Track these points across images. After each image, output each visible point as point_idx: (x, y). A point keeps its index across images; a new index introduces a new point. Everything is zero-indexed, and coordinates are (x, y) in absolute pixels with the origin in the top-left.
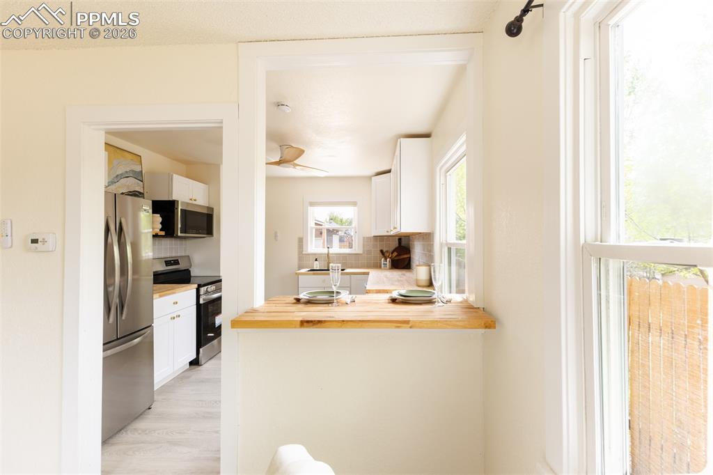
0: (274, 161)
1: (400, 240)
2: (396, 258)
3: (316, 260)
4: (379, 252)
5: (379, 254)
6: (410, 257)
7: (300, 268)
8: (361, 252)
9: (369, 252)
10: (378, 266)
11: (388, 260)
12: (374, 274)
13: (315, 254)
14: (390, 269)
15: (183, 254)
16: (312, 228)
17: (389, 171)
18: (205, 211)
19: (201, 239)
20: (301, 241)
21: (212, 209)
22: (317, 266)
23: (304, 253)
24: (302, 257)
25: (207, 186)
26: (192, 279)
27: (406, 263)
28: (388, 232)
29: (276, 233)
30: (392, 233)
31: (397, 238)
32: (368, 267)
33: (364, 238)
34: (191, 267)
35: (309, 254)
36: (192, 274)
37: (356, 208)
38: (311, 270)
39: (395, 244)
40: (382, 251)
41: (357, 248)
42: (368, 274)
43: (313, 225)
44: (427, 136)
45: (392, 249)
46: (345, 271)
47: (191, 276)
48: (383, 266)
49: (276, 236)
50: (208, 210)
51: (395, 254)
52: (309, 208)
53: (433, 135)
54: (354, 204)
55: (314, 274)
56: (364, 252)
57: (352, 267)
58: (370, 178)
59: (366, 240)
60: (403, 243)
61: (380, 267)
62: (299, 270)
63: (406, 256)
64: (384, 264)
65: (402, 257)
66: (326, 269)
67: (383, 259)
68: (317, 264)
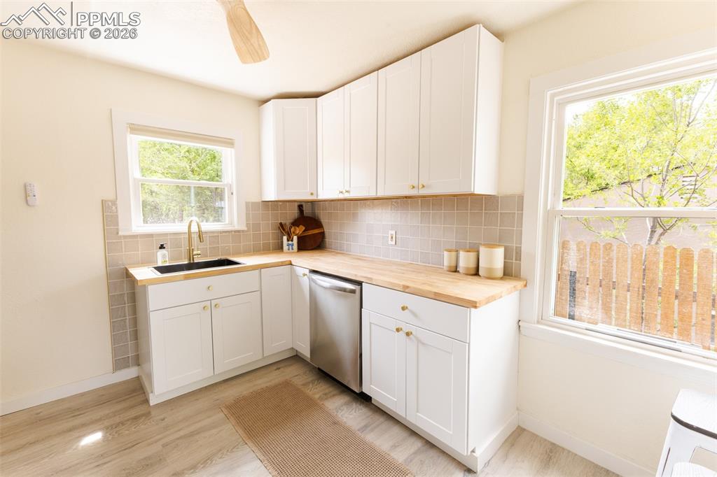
1: (300, 207)
2: (303, 234)
3: (162, 247)
4: (272, 225)
5: (277, 230)
6: (323, 232)
8: (243, 228)
9: (257, 227)
10: (270, 249)
11: (292, 238)
13: (149, 235)
14: (298, 251)
20: (110, 207)
22: (164, 259)
23: (121, 234)
24: (116, 240)
27: (320, 241)
28: (311, 194)
31: (296, 204)
32: (257, 251)
33: (247, 204)
35: (134, 237)
39: (294, 213)
40: (279, 224)
41: (235, 221)
42: (288, 263)
48: (286, 247)
49: (28, 195)
51: (301, 228)
52: (129, 136)
54: (229, 142)
55: (186, 278)
56: (248, 228)
59: (251, 206)
60: (307, 211)
61: (281, 249)
63: (316, 231)
64: (288, 245)
65: (311, 232)
66: (186, 262)
67: (285, 238)
68: (164, 256)
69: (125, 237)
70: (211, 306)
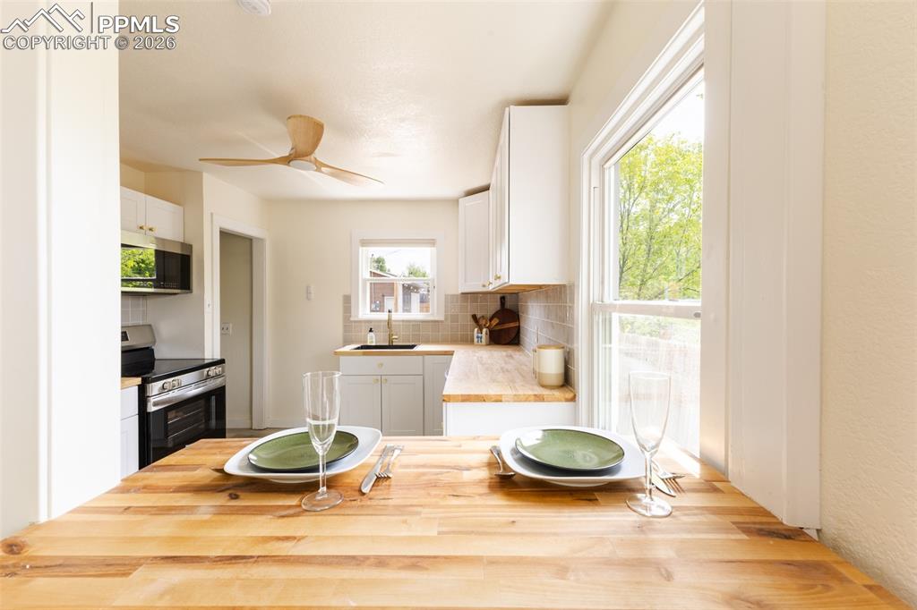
0: (277, 156)
1: (503, 299)
2: (499, 328)
3: (371, 331)
4: (470, 318)
5: (471, 322)
6: (519, 326)
7: (346, 343)
8: (442, 318)
9: (454, 318)
10: (468, 341)
11: (484, 330)
12: (461, 355)
13: (369, 321)
14: (487, 345)
15: (141, 323)
16: (365, 281)
17: (486, 188)
18: (178, 251)
19: (173, 297)
20: (347, 300)
21: (190, 247)
22: (372, 340)
23: (352, 319)
24: (349, 324)
25: (181, 208)
26: (156, 362)
27: (513, 335)
28: (484, 286)
29: (308, 288)
30: (490, 288)
31: (499, 296)
32: (454, 341)
33: (446, 296)
34: (154, 342)
35: (360, 322)
36: (157, 355)
37: (434, 249)
38: (362, 347)
39: (494, 306)
40: (474, 317)
41: (436, 312)
42: (451, 353)
43: (367, 276)
44: (561, 101)
45: (489, 314)
46: (415, 349)
47: (155, 359)
48: (476, 340)
49: (308, 293)
50: (182, 250)
51: (495, 321)
52: (361, 249)
53: (573, 99)
54: (432, 242)
55: (364, 354)
56: (446, 319)
57: (427, 342)
58: (456, 201)
59: (450, 299)
60: (508, 305)
61: (472, 341)
62: (344, 346)
63: (512, 325)
64: (478, 337)
65: (507, 326)
66: (387, 344)
67: (476, 330)
68: (371, 338)
69: (355, 322)
70: (381, 380)
